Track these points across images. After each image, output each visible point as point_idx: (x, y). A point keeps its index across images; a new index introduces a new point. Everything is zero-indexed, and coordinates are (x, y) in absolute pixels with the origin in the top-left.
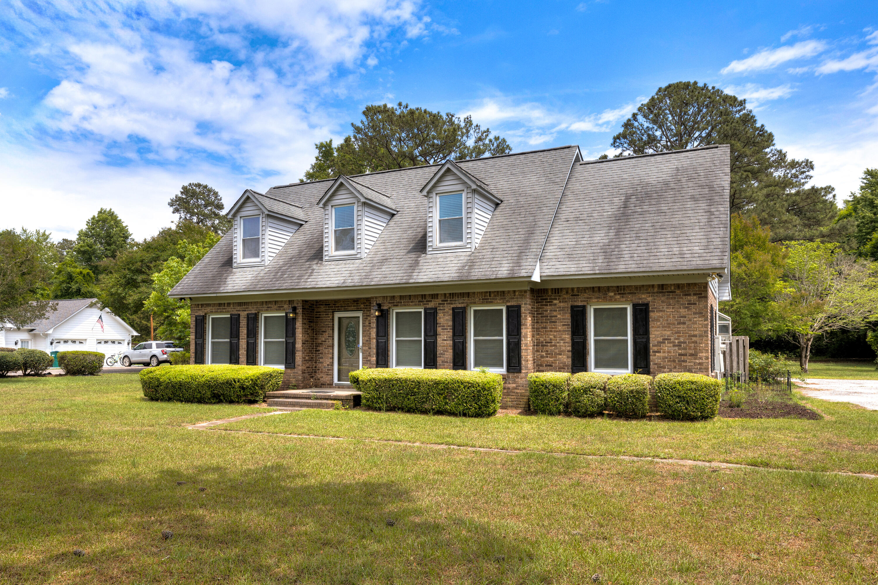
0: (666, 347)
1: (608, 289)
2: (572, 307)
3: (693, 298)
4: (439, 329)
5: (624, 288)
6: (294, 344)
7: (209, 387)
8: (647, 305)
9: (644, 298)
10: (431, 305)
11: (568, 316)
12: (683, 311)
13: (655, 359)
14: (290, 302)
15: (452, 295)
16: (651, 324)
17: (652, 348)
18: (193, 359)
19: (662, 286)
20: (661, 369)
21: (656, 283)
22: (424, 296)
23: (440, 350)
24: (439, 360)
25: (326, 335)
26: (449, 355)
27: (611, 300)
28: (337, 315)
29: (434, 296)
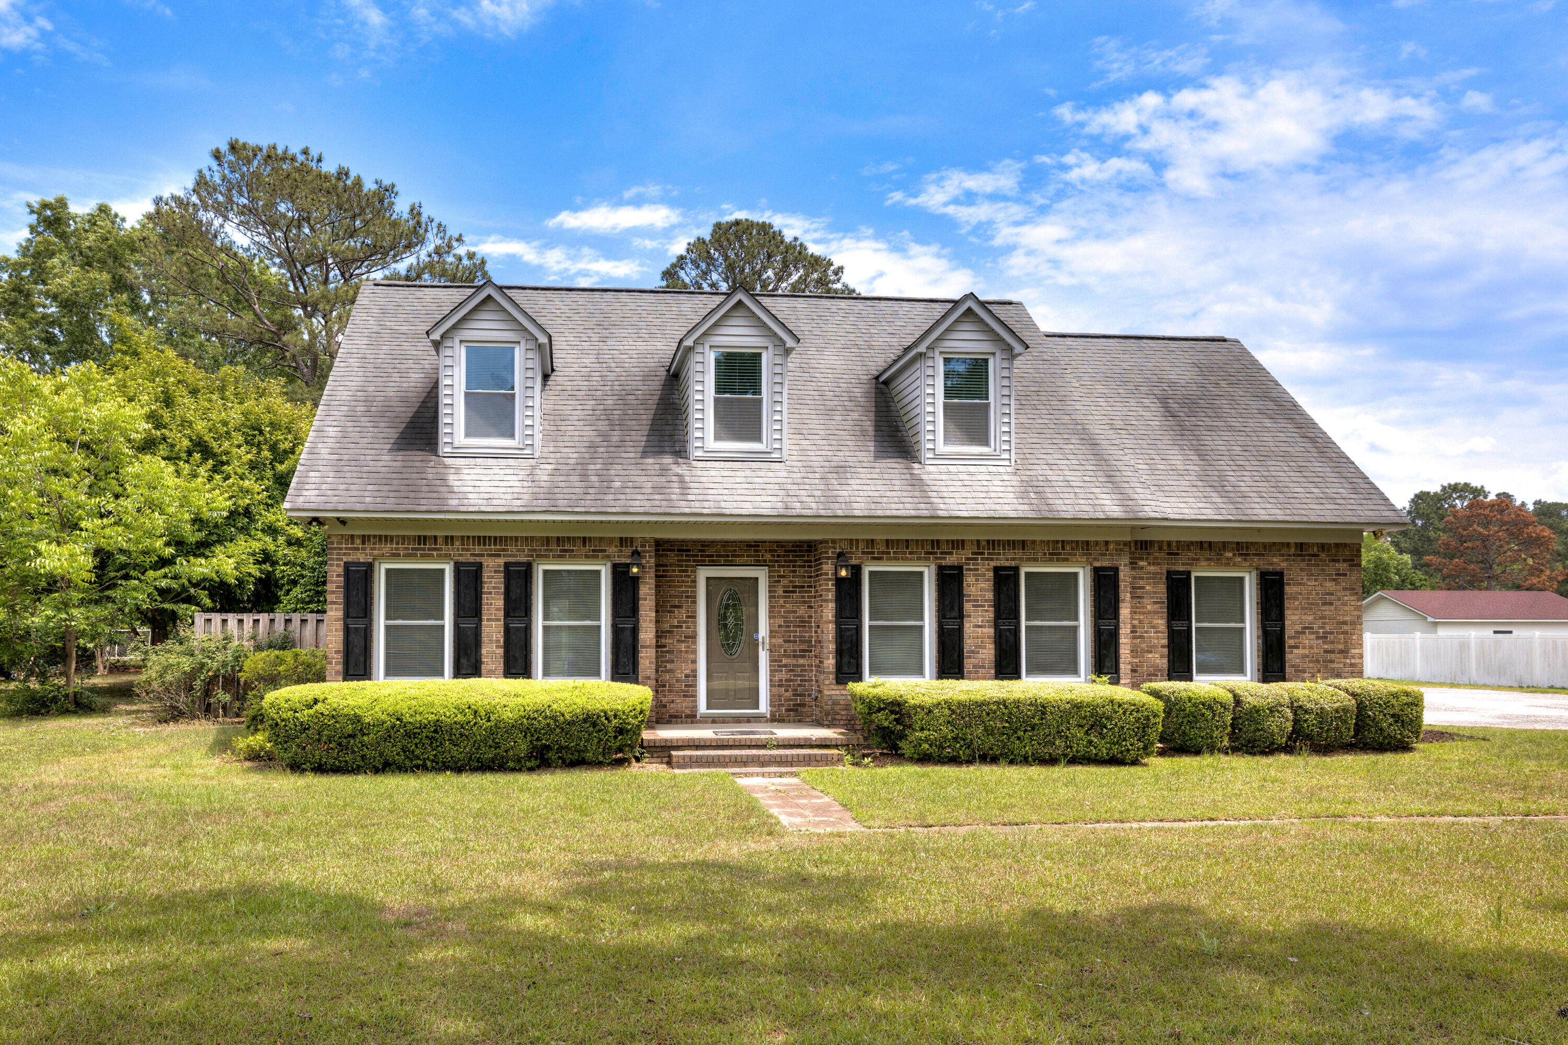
0: (1308, 639)
1: (1224, 546)
2: (1169, 573)
3: (1343, 566)
4: (968, 607)
5: (1248, 545)
8: (1281, 574)
9: (1277, 562)
10: (951, 560)
11: (1162, 588)
12: (1330, 585)
13: (1292, 657)
15: (992, 544)
16: (1287, 604)
17: (1289, 642)
18: (336, 665)
19: (1300, 546)
20: (1299, 675)
21: (1292, 540)
22: (936, 543)
23: (969, 644)
24: (968, 664)
25: (682, 614)
26: (988, 653)
27: (1228, 564)
28: (704, 574)
29: (959, 544)
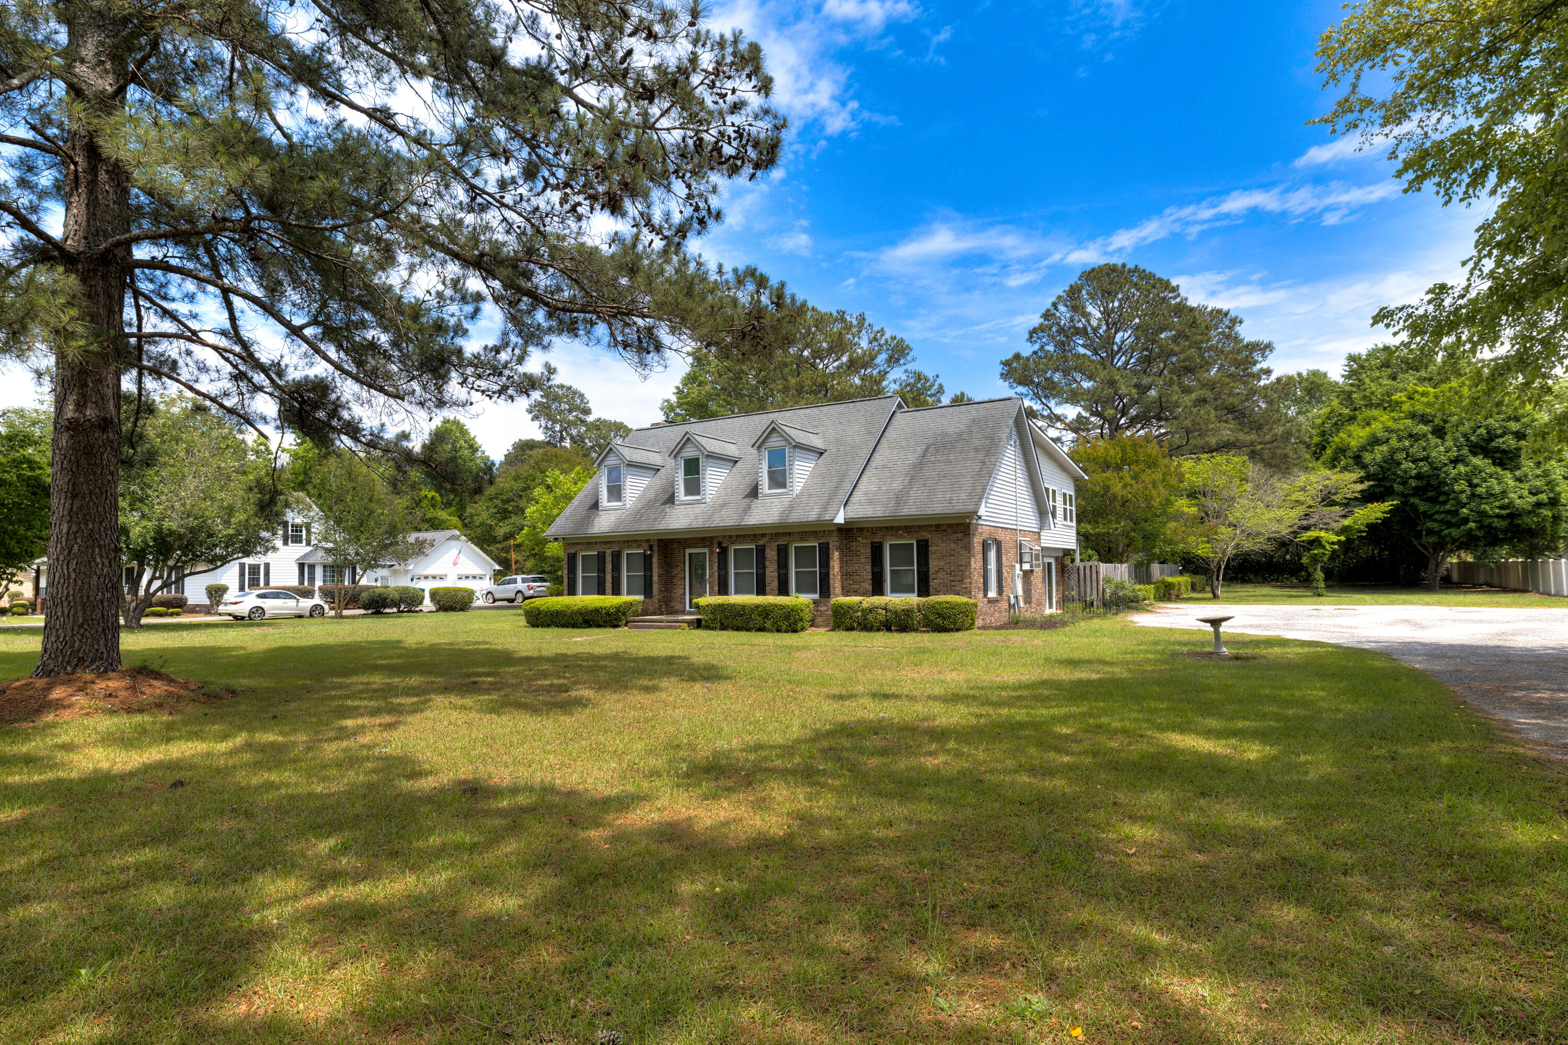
0: (941, 575)
1: (899, 528)
2: (872, 543)
3: (960, 536)
4: (767, 563)
5: (910, 527)
6: (651, 576)
7: (581, 614)
8: (927, 541)
9: (926, 535)
10: (761, 542)
11: (869, 550)
12: (953, 546)
13: (933, 584)
14: (648, 541)
15: (777, 534)
16: (930, 556)
17: (932, 576)
18: (566, 592)
19: (938, 526)
20: (937, 593)
21: (933, 523)
22: (755, 535)
23: (768, 580)
24: (768, 589)
25: (679, 569)
26: (775, 584)
27: (901, 537)
28: (688, 551)
29: (763, 535)
